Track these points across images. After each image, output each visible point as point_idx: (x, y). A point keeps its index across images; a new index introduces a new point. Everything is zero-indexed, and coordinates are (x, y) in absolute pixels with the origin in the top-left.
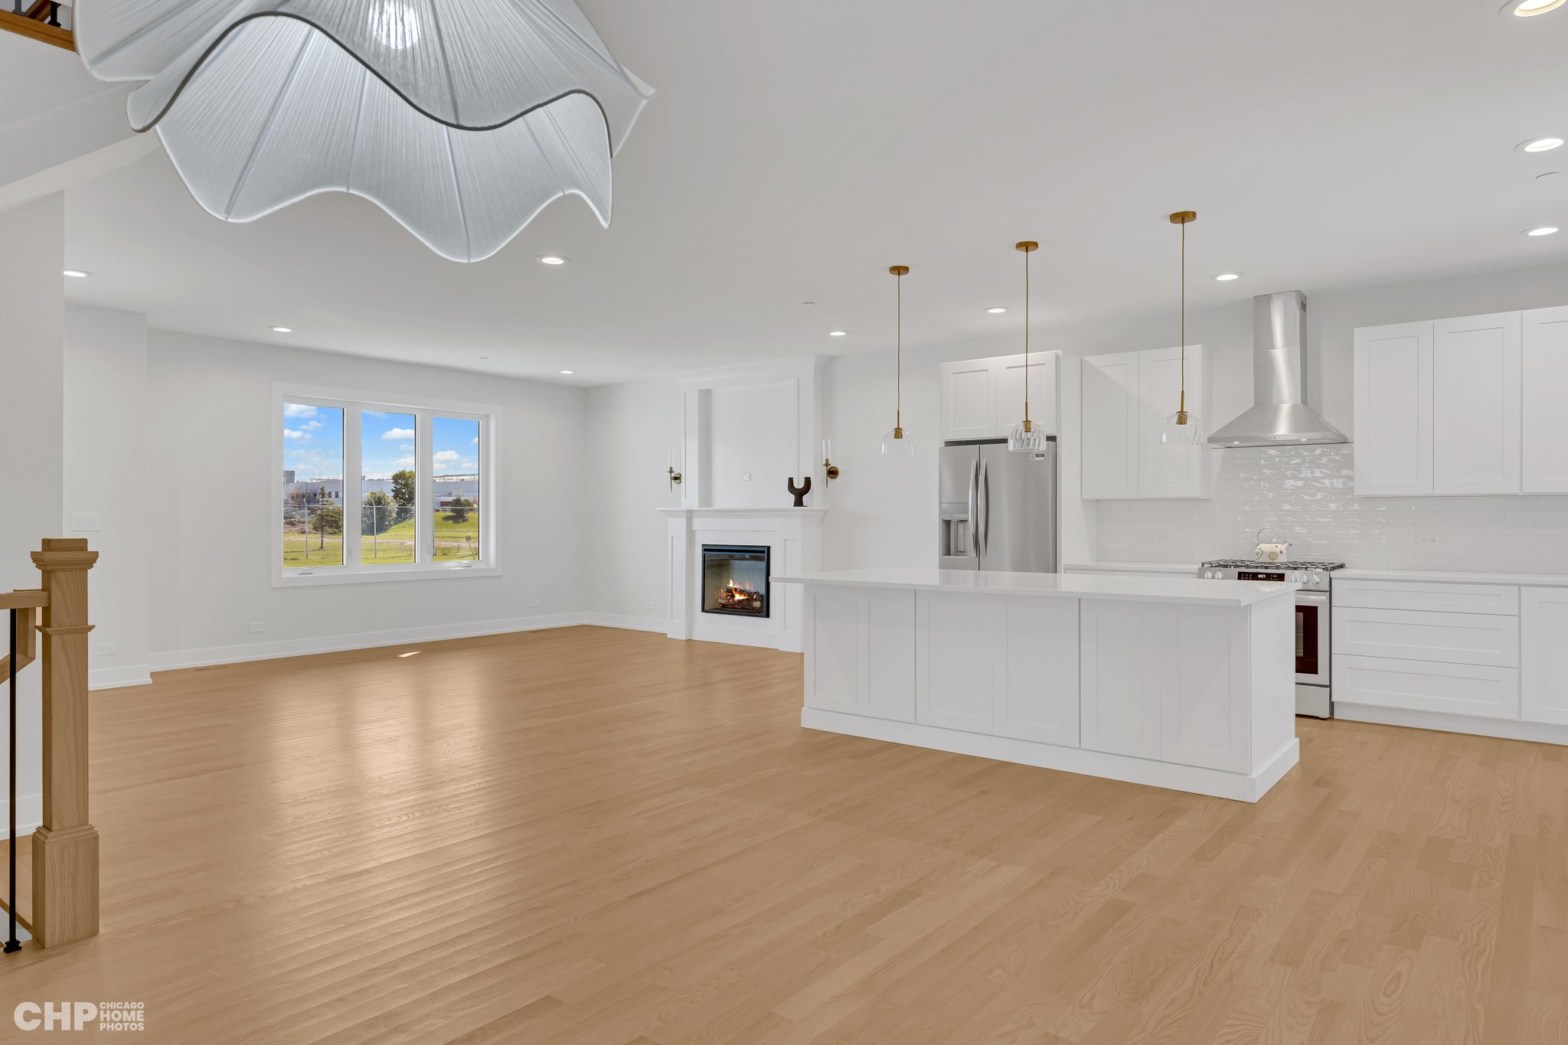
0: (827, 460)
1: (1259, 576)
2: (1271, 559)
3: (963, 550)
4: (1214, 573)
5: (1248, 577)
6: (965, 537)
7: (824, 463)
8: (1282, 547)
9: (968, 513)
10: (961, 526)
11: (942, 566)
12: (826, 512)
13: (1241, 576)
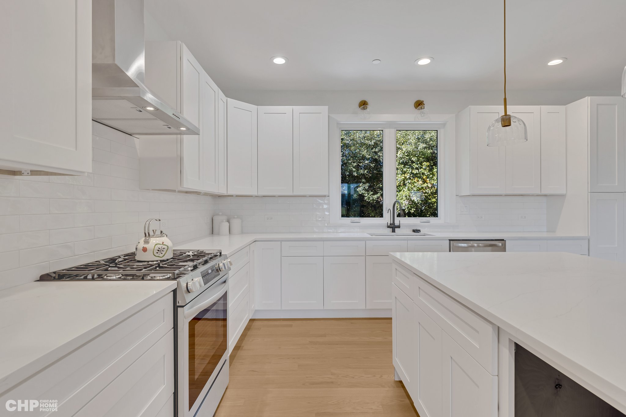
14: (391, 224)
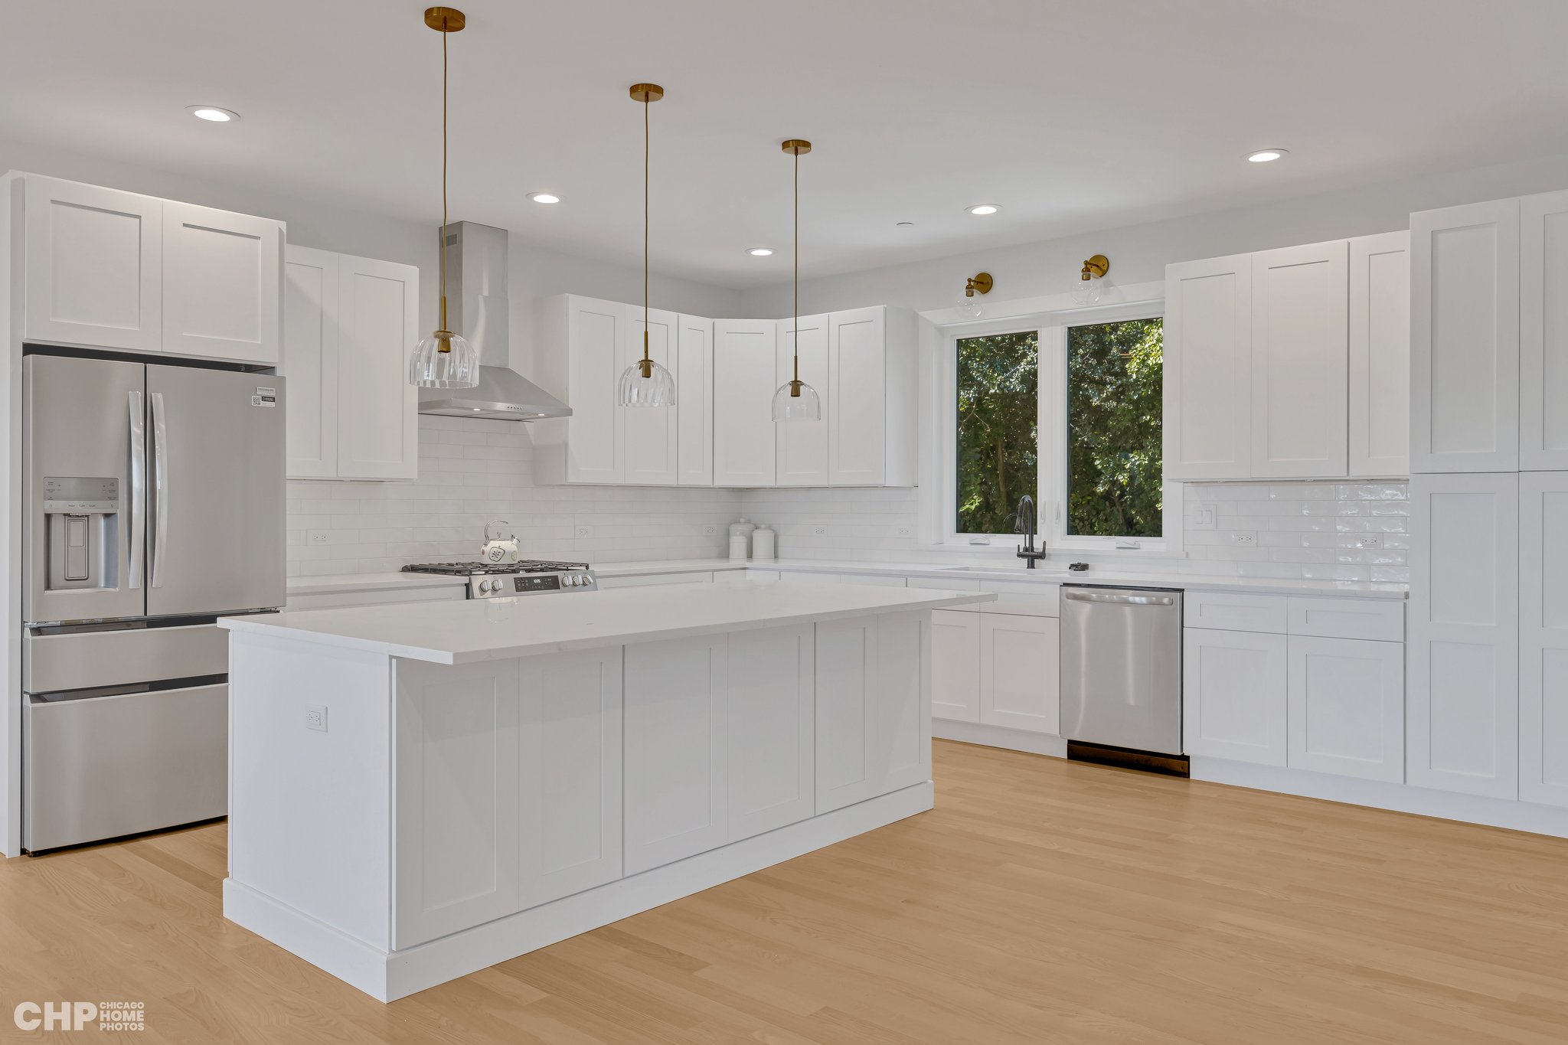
1: (535, 581)
3: (79, 575)
5: (528, 585)
10: (76, 528)
14: (1026, 549)
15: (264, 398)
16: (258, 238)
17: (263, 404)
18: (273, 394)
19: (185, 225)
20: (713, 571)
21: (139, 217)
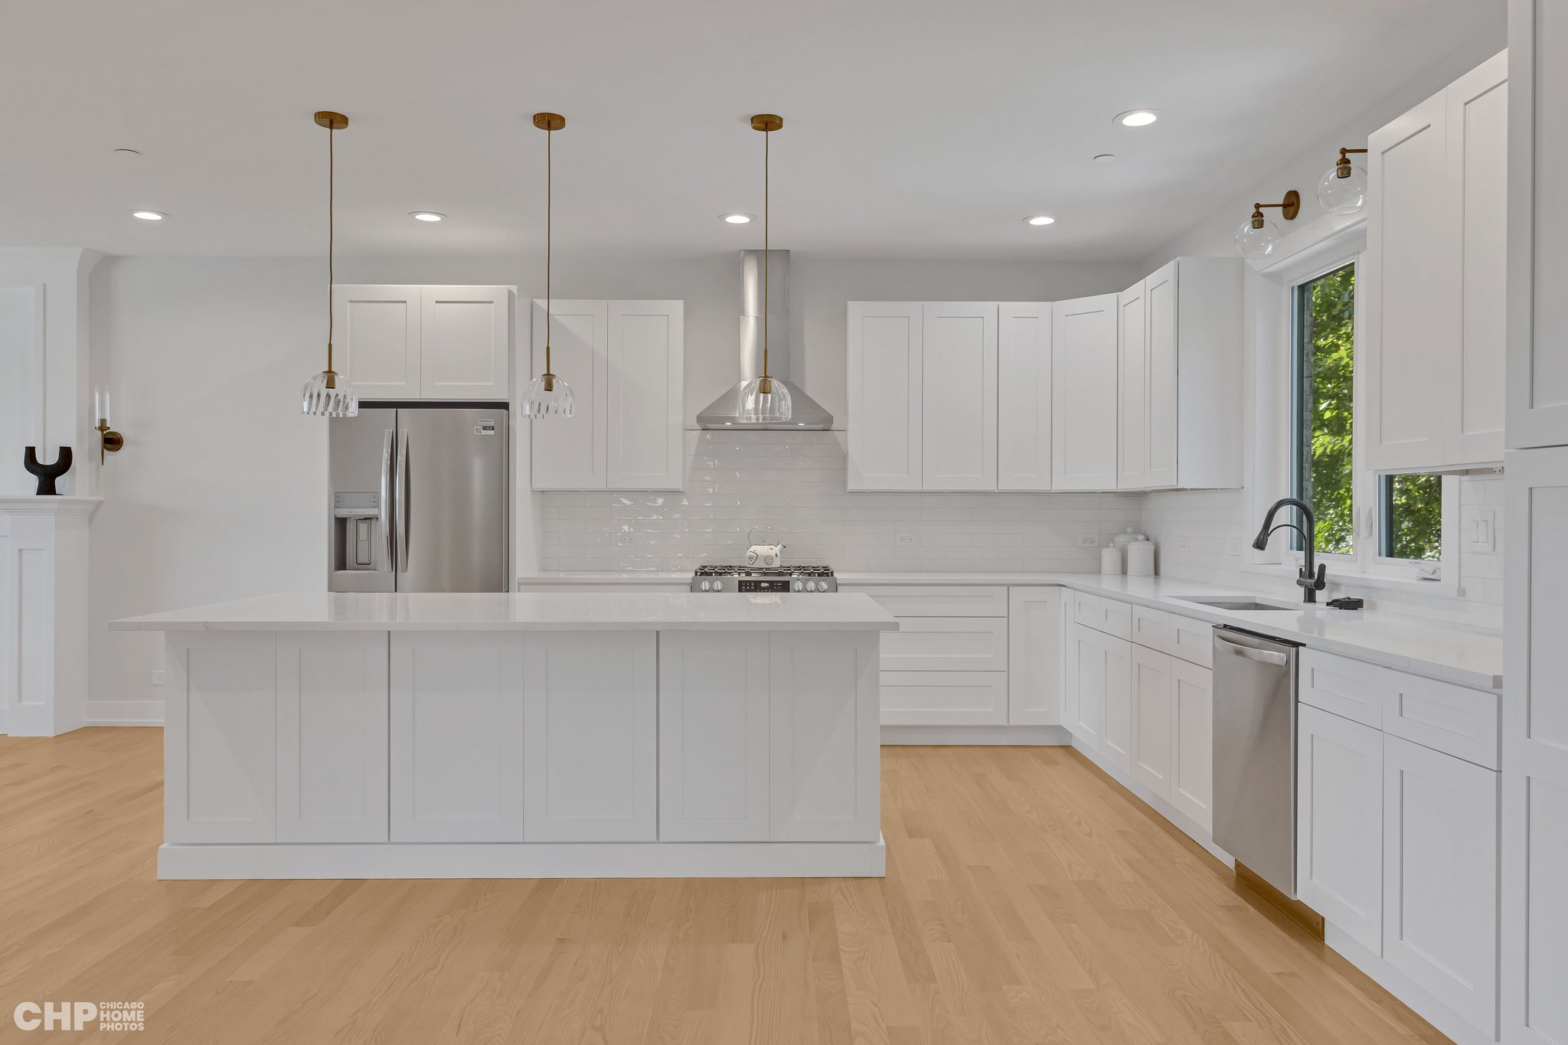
0: (103, 421)
1: (763, 585)
2: (767, 564)
3: (366, 561)
4: (711, 584)
5: (750, 586)
6: (373, 543)
7: (97, 424)
8: (777, 549)
9: (378, 506)
10: (363, 527)
11: (331, 588)
12: (99, 504)
13: (744, 587)
15: (484, 428)
16: (492, 302)
17: (484, 432)
18: (492, 424)
19: (437, 302)
20: (1009, 586)
21: (405, 302)
